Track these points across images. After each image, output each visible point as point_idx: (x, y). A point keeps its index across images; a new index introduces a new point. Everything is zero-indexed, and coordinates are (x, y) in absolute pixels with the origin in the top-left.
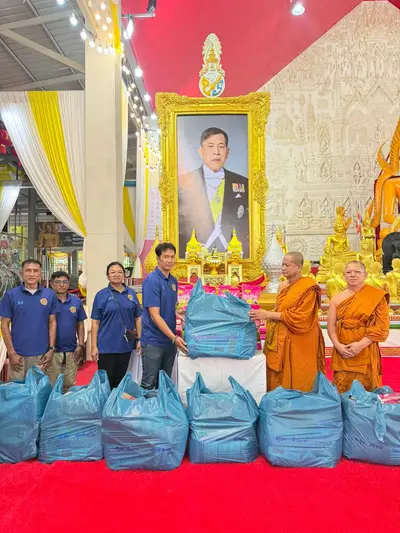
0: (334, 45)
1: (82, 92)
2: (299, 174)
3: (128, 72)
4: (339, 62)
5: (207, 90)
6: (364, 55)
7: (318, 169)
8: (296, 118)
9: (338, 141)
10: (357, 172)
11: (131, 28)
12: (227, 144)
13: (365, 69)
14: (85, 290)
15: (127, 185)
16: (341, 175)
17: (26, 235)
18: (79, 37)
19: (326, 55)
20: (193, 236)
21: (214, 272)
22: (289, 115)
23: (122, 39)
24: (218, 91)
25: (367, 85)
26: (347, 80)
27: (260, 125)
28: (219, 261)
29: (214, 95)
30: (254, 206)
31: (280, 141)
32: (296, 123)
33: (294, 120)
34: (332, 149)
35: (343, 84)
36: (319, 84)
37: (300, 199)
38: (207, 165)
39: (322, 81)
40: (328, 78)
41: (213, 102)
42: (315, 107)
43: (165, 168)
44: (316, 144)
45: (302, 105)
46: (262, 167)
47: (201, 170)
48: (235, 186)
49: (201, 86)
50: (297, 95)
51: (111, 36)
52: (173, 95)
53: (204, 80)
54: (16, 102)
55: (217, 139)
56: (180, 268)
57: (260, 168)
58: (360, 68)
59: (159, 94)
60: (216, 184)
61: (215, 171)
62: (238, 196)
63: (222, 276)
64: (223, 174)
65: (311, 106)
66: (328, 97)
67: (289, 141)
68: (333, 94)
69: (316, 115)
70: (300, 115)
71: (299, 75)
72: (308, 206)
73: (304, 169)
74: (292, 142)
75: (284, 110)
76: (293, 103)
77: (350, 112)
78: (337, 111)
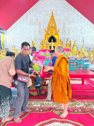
4: (43, 7)
6: (49, 5)
7: (38, 32)
9: (43, 25)
13: (49, 8)
19: (40, 5)
25: (49, 12)
31: (30, 25)
32: (34, 21)
34: (42, 27)
35: (44, 12)
37: (34, 38)
39: (39, 11)
40: (41, 10)
44: (38, 26)
45: (35, 17)
50: (34, 14)
65: (37, 17)
66: (41, 15)
67: (32, 25)
68: (42, 14)
69: (38, 19)
70: (34, 19)
71: (34, 10)
72: (36, 40)
73: (35, 32)
74: (33, 26)
75: (31, 18)
76: (33, 16)
77: (45, 18)
78: (43, 18)
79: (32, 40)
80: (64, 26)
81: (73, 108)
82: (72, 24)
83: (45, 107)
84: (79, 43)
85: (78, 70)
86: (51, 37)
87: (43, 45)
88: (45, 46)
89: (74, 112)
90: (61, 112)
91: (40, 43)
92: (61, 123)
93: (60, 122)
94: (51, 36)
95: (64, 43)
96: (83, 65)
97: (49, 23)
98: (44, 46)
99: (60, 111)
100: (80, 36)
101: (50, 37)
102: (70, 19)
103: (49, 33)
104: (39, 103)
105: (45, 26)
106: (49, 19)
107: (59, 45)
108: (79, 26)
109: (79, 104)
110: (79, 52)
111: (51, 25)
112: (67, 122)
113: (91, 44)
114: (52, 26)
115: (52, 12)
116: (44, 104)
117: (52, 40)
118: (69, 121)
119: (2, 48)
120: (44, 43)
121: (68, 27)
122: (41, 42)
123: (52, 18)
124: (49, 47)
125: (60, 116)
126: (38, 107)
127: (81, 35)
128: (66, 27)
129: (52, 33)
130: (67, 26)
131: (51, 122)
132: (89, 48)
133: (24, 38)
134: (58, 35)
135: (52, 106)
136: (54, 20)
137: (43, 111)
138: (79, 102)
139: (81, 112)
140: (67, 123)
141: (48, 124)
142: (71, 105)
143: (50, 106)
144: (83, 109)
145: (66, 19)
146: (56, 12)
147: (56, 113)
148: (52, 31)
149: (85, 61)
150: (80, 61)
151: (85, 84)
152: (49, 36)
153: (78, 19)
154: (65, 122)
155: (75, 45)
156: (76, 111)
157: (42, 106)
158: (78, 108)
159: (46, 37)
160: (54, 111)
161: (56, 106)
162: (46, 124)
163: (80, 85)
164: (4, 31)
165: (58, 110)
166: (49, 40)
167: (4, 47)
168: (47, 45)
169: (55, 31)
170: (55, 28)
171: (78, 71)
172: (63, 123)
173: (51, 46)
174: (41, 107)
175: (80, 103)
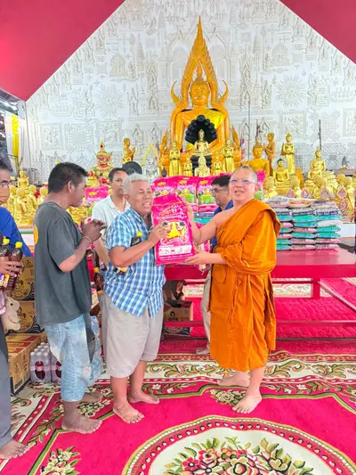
2: (132, 107)
4: (163, 3)
7: (147, 103)
8: (128, 56)
9: (163, 77)
13: (186, 9)
22: (122, 53)
26: (170, 19)
31: (115, 78)
32: (127, 62)
33: (126, 58)
34: (160, 84)
35: (167, 23)
37: (133, 129)
39: (149, 21)
40: (154, 19)
42: (144, 46)
44: (145, 79)
45: (132, 43)
50: (128, 35)
58: (182, 8)
65: (140, 44)
66: (155, 35)
67: (123, 78)
68: (158, 34)
69: (145, 54)
70: (131, 54)
71: (129, 17)
72: (140, 135)
73: (135, 102)
74: (125, 79)
75: (117, 50)
76: (124, 43)
77: (173, 50)
78: (163, 50)
79: (126, 136)
80: (246, 75)
81: (280, 380)
82: (276, 68)
83: (183, 379)
84: (305, 141)
85: (297, 248)
86: (197, 121)
87: (166, 152)
88: (175, 159)
89: (281, 392)
90: (237, 393)
91: (157, 146)
92: (238, 429)
93: (234, 427)
94: (195, 118)
95: (246, 142)
96: (315, 230)
97: (187, 67)
98: (172, 156)
99: (234, 392)
100: (309, 115)
101: (194, 122)
102: (269, 48)
103: (190, 106)
104: (160, 368)
105: (172, 79)
106: (188, 49)
107: (226, 151)
108: (304, 74)
109: (298, 366)
110: (306, 178)
111: (195, 77)
112: (258, 427)
113: (350, 144)
114: (199, 80)
115: (199, 25)
116: (179, 370)
117: (202, 134)
118: (265, 422)
119: (12, 170)
120: (171, 143)
121: (259, 79)
122: (160, 140)
123: (200, 48)
124: (188, 159)
125: (234, 409)
126: (160, 380)
127: (312, 111)
128: (253, 81)
129: (199, 104)
130: (256, 77)
131: (203, 428)
132: (344, 159)
133: (95, 129)
134: (225, 113)
135: (205, 375)
136: (205, 53)
137: (177, 391)
138: (298, 360)
139: (305, 394)
140: (256, 429)
141: (193, 434)
142: (273, 370)
143: (198, 375)
144: (313, 382)
145: (252, 49)
146: (213, 24)
147: (221, 397)
148: (200, 98)
149: (323, 214)
150: (305, 214)
151: (323, 298)
152: (189, 119)
153: (299, 47)
154: (250, 427)
155: (289, 149)
156: (290, 391)
157: (171, 377)
158: (297, 380)
159: (178, 120)
160: (213, 392)
161: (220, 377)
162: (189, 433)
163: (305, 299)
164: (15, 103)
165: (226, 390)
166: (188, 134)
167: (18, 165)
168: (181, 151)
169: (209, 99)
170: (212, 86)
171: (295, 253)
172: (245, 428)
173: (197, 155)
174: (167, 380)
175: (304, 362)
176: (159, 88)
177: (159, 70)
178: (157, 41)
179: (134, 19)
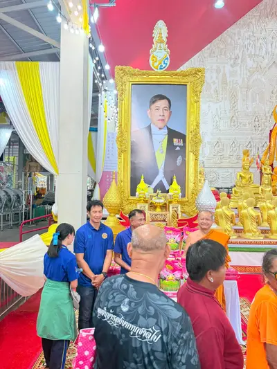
0: (242, 31)
1: (58, 63)
2: (215, 124)
3: (93, 48)
4: (246, 43)
5: (156, 64)
6: (264, 38)
7: (228, 120)
8: (214, 83)
9: (244, 100)
10: (257, 123)
11: (96, 14)
12: (170, 108)
13: (264, 49)
14: (56, 217)
15: (91, 130)
16: (245, 125)
17: (16, 163)
18: (56, 20)
19: (237, 38)
20: (142, 180)
21: (158, 210)
22: (209, 80)
23: (90, 23)
24: (164, 66)
25: (266, 61)
26: (250, 56)
27: (197, 93)
28: (162, 201)
29: (161, 69)
30: (190, 157)
32: (213, 87)
33: (212, 85)
34: (240, 106)
35: (248, 59)
36: (231, 59)
37: (215, 142)
38: (154, 124)
39: (233, 57)
40: (238, 55)
41: (161, 74)
42: (228, 75)
43: (121, 125)
44: (228, 102)
45: (218, 73)
46: (197, 126)
47: (149, 128)
48: (175, 140)
49: (151, 62)
50: (215, 67)
51: (81, 20)
52: (128, 68)
53: (154, 57)
54: (6, 69)
55: (162, 104)
56: (131, 203)
57: (195, 127)
58: (261, 49)
59: (117, 67)
60: (161, 138)
61: (160, 129)
62: (178, 148)
63: (164, 213)
64: (166, 131)
65: (224, 74)
66: (238, 68)
67: (208, 100)
68: (241, 67)
69: (228, 82)
70: (216, 81)
71: (217, 52)
72: (221, 147)
73: (218, 120)
74: (210, 101)
76: (212, 72)
77: (252, 80)
78: (243, 79)
176: (239, 110)
177: (239, 94)
178: (239, 72)
179: (221, 54)
